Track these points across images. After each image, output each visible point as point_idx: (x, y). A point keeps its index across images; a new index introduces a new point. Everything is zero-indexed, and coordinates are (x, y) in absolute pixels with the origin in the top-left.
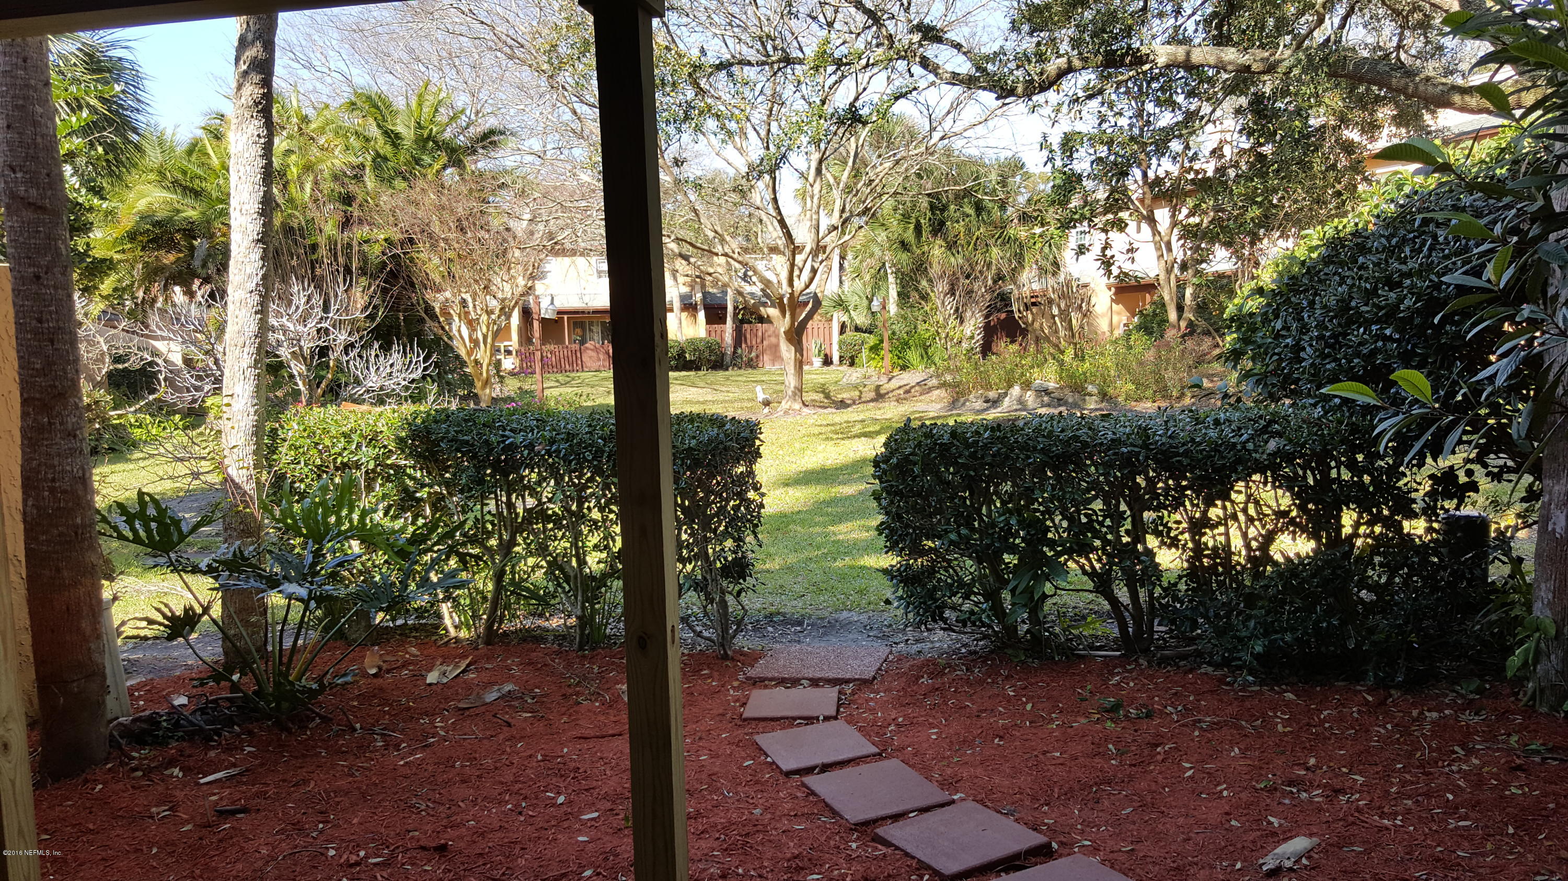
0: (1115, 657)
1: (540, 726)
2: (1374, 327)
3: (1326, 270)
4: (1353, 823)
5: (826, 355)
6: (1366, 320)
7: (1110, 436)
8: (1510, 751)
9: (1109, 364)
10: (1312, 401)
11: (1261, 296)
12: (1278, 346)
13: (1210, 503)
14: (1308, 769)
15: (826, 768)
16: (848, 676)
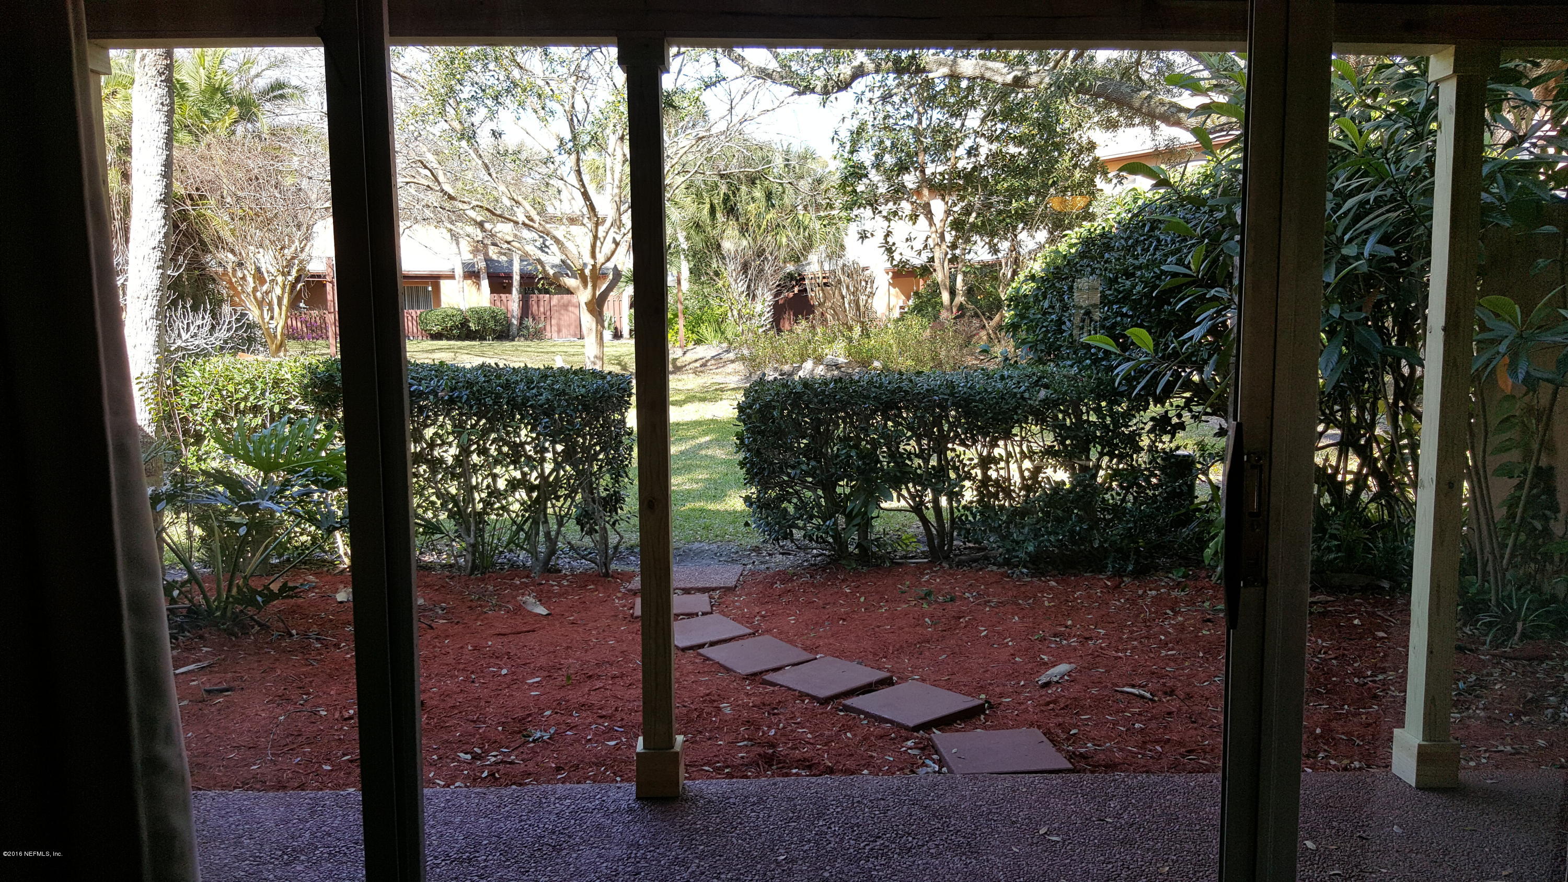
0: (924, 563)
1: (458, 629)
2: (1115, 307)
3: (1081, 263)
4: (1098, 656)
5: (616, 329)
6: (1109, 301)
7: (925, 387)
8: (1203, 612)
9: (892, 342)
10: (1069, 363)
11: (1033, 281)
12: (1045, 320)
13: (994, 444)
14: (1066, 627)
15: (712, 644)
16: (714, 585)
